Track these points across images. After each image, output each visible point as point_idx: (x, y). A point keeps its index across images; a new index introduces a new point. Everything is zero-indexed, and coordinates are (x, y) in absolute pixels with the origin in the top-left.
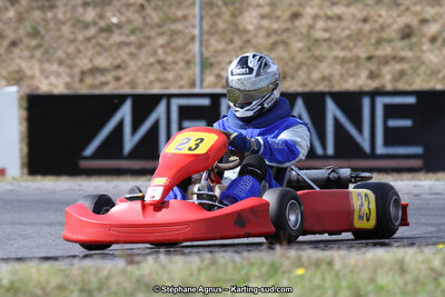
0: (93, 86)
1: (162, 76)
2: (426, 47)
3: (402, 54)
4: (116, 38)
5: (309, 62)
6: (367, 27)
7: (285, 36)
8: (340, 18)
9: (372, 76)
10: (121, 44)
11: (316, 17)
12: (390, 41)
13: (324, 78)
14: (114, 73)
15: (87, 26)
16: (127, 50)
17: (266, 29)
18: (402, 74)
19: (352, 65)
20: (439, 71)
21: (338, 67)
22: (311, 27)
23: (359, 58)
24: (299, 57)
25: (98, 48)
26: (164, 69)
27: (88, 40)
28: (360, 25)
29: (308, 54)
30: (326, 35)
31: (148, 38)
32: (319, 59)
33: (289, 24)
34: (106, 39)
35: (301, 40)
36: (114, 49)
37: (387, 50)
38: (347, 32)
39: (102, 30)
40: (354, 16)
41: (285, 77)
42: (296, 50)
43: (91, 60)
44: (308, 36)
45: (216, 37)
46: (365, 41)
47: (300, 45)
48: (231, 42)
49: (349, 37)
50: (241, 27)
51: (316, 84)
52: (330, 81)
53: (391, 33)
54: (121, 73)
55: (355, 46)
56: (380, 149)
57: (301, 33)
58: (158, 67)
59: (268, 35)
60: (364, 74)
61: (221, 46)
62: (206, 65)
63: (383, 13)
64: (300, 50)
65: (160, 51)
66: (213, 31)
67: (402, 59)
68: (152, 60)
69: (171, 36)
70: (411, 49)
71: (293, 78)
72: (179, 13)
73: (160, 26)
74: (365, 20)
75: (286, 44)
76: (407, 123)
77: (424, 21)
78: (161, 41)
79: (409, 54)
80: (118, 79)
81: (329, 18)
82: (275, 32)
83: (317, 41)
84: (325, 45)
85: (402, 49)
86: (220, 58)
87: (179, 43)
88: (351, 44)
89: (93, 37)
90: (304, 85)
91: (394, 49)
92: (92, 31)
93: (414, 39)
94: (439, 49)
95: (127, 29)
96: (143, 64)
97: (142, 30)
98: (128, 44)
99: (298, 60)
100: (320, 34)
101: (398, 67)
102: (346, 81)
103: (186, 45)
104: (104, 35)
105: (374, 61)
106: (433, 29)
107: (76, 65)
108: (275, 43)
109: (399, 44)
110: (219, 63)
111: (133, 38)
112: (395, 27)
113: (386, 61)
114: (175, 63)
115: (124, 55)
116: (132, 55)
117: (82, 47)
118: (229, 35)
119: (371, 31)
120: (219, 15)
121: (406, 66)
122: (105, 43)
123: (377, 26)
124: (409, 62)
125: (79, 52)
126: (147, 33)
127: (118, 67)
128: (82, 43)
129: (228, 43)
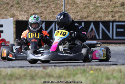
1: (53, 16)
3: (121, 10)
4: (41, 5)
5: (95, 12)
7: (88, 5)
9: (112, 17)
10: (42, 6)
12: (118, 7)
13: (99, 17)
14: (40, 15)
15: (33, 1)
16: (43, 8)
17: (83, 3)
18: (121, 16)
19: (107, 13)
21: (103, 14)
22: (96, 2)
23: (109, 11)
25: (35, 8)
26: (54, 14)
27: (33, 5)
28: (109, 2)
29: (95, 10)
30: (100, 5)
31: (50, 5)
32: (98, 12)
34: (38, 5)
35: (92, 6)
36: (40, 8)
37: (117, 9)
38: (106, 4)
39: (37, 3)
41: (88, 17)
42: (91, 9)
43: (34, 11)
44: (95, 5)
45: (69, 5)
46: (111, 7)
47: (92, 7)
48: (73, 6)
49: (106, 5)
50: (76, 2)
51: (97, 18)
52: (101, 18)
53: (118, 4)
54: (42, 15)
55: (108, 8)
56: (115, 37)
57: (93, 4)
58: (52, 13)
59: (83, 5)
60: (110, 16)
61: (70, 8)
64: (92, 9)
65: (53, 9)
67: (121, 12)
68: (51, 11)
69: (56, 4)
70: (124, 9)
71: (90, 17)
73: (53, 2)
74: (111, 1)
75: (88, 7)
78: (53, 6)
79: (123, 11)
80: (41, 16)
82: (86, 4)
83: (97, 6)
84: (99, 8)
85: (121, 9)
86: (70, 11)
87: (58, 6)
88: (107, 7)
89: (34, 4)
90: (94, 19)
91: (119, 9)
92: (34, 3)
93: (124, 6)
95: (44, 2)
96: (48, 12)
97: (48, 3)
98: (44, 7)
99: (92, 12)
100: (98, 5)
101: (120, 14)
102: (105, 18)
103: (60, 7)
104: (37, 4)
105: (113, 12)
107: (29, 12)
108: (85, 7)
111: (45, 5)
112: (119, 3)
113: (117, 12)
114: (57, 12)
115: (43, 10)
116: (45, 9)
117: (31, 8)
118: (72, 4)
119: (112, 4)
121: (122, 14)
122: (38, 6)
123: (114, 2)
124: (123, 13)
125: (30, 9)
126: (49, 4)
127: (41, 13)
128: (31, 6)
129: (72, 7)
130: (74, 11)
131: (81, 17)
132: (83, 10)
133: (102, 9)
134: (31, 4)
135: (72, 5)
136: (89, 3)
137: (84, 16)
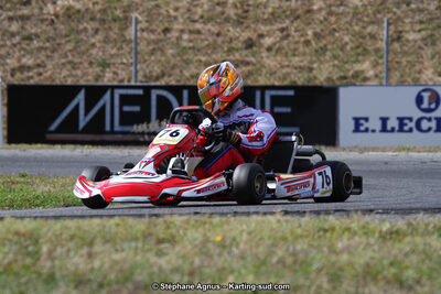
0: (22, 80)
1: (74, 72)
2: (264, 54)
3: (247, 59)
4: (36, 43)
5: (180, 64)
6: (220, 40)
7: (160, 44)
8: (199, 32)
10: (40, 49)
11: (182, 31)
12: (237, 50)
14: (35, 70)
15: (13, 35)
16: (43, 52)
17: (146, 39)
20: (275, 73)
22: (179, 38)
24: (173, 61)
25: (22, 52)
26: (74, 68)
27: (15, 45)
28: (215, 37)
29: (178, 58)
30: (191, 45)
31: (59, 44)
32: (188, 62)
33: (162, 36)
34: (28, 45)
35: (171, 48)
36: (35, 52)
37: (237, 56)
38: (206, 42)
39: (24, 39)
40: (209, 30)
41: (163, 75)
42: (170, 55)
43: (19, 60)
44: (177, 45)
45: (110, 44)
46: (219, 50)
47: (171, 51)
49: (208, 46)
50: (128, 38)
51: (188, 79)
53: (238, 44)
54: (41, 70)
55: (213, 53)
57: (172, 42)
58: (69, 67)
59: (148, 44)
61: (114, 51)
62: (105, 65)
63: (231, 29)
64: (173, 56)
65: (69, 54)
66: (106, 40)
67: (248, 64)
68: (63, 61)
69: (77, 42)
70: (253, 56)
71: (170, 76)
72: (81, 27)
73: (67, 36)
74: (218, 35)
75: (162, 50)
76: (288, 110)
77: (261, 36)
78: (69, 47)
79: (252, 59)
80: (40, 74)
81: (191, 32)
82: (153, 41)
83: (184, 48)
84: (190, 51)
85: (247, 56)
86: (113, 61)
87: (83, 48)
88: (209, 52)
89: (19, 43)
90: (178, 81)
91: (241, 55)
92: (17, 39)
93: (255, 49)
94: (275, 56)
95: (43, 37)
96: (57, 64)
97: (54, 40)
98: (46, 49)
100: (185, 44)
101: (244, 68)
103: (88, 50)
104: (27, 42)
106: (268, 41)
107: (7, 64)
108: (154, 49)
109: (244, 52)
110: (114, 64)
111: (48, 44)
112: (241, 39)
114: (81, 63)
115: (42, 57)
116: (48, 57)
117: (11, 51)
119: (223, 42)
120: (110, 28)
121: (250, 68)
122: (28, 48)
123: (227, 39)
124: (254, 65)
125: (9, 54)
126: (58, 41)
127: (39, 65)
128: (10, 48)
129: (119, 49)
130: (125, 61)
131: (145, 76)
132: (146, 57)
133: (196, 55)
134: (8, 43)
135: (119, 45)
136: (161, 40)
137: (155, 74)
